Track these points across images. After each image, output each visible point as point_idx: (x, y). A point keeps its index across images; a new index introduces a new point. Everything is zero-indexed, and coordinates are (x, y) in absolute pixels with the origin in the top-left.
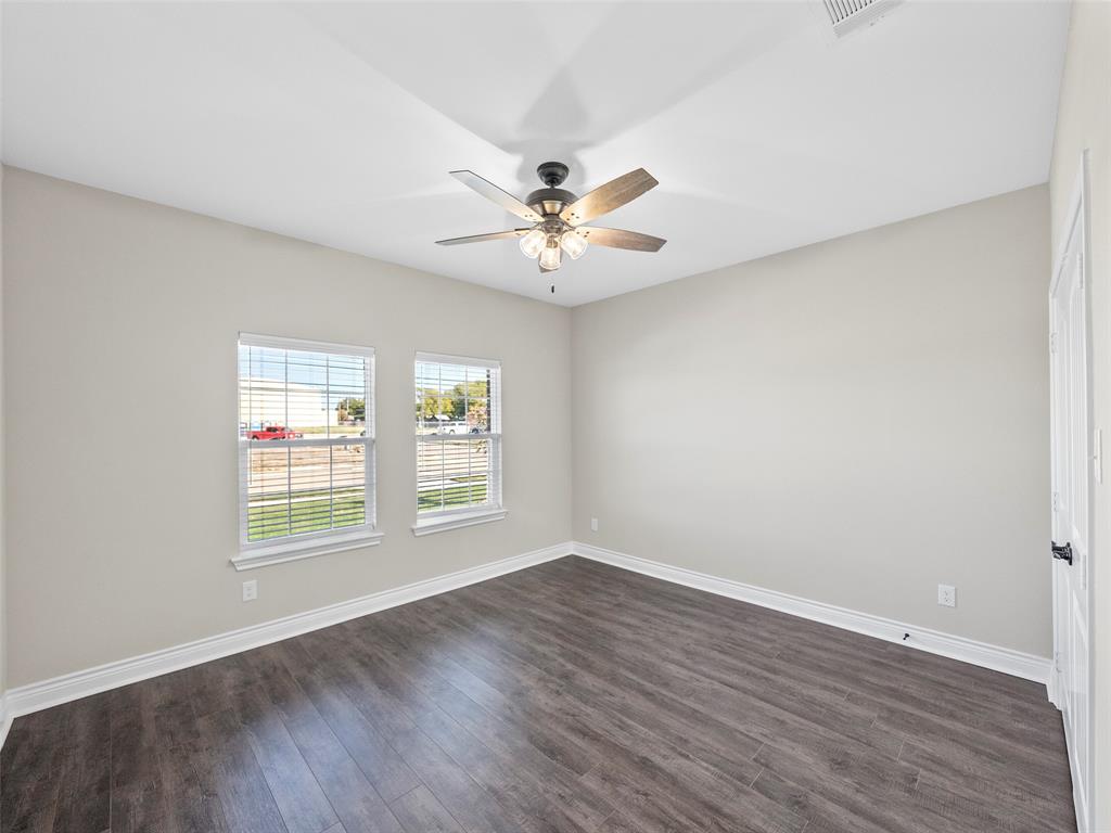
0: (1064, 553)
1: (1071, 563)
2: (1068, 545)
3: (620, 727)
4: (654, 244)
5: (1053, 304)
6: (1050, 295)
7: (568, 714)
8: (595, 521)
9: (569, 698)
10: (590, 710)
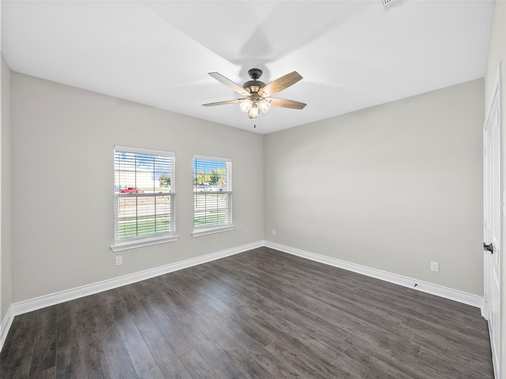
0: (489, 248)
1: (492, 253)
2: (491, 244)
3: (284, 324)
4: (301, 106)
5: (485, 133)
6: (484, 129)
7: (260, 318)
8: (274, 231)
9: (261, 311)
10: (270, 317)
